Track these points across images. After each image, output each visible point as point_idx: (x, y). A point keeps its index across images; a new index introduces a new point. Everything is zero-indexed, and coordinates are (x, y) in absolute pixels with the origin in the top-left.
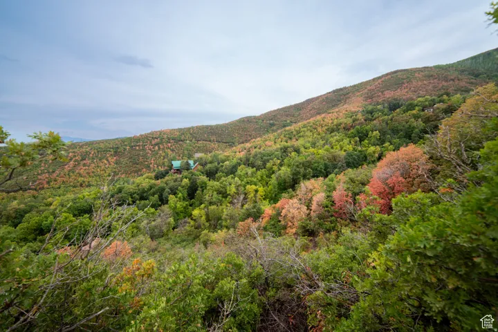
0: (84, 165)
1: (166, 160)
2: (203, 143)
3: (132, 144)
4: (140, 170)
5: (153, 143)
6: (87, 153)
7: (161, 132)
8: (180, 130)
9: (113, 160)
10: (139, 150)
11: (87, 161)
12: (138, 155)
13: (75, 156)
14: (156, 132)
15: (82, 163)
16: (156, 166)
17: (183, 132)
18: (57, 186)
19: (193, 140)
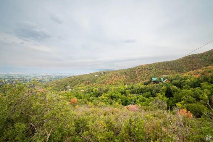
0: (116, 78)
1: (144, 78)
2: (162, 70)
3: (131, 71)
4: (134, 81)
5: (139, 70)
6: (117, 74)
7: (141, 66)
8: (150, 65)
9: (124, 76)
10: (133, 73)
11: (117, 77)
12: (133, 75)
13: (114, 75)
14: (140, 66)
15: (116, 77)
16: (140, 80)
17: (151, 65)
18: (110, 84)
19: (157, 69)
